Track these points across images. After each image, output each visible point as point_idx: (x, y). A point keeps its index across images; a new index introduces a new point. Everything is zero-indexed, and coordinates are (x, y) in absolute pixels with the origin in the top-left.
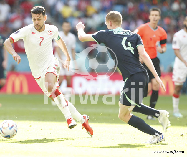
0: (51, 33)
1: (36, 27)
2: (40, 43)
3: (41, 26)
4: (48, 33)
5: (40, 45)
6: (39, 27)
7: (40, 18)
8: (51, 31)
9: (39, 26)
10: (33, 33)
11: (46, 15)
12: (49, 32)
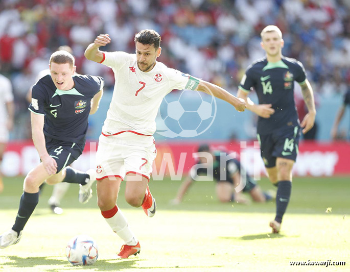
0: (160, 78)
1: (139, 64)
2: (138, 91)
3: (149, 65)
4: (156, 77)
5: (136, 95)
6: (146, 66)
7: (149, 52)
8: (160, 76)
9: (147, 64)
10: (132, 69)
11: (160, 47)
12: (157, 75)
